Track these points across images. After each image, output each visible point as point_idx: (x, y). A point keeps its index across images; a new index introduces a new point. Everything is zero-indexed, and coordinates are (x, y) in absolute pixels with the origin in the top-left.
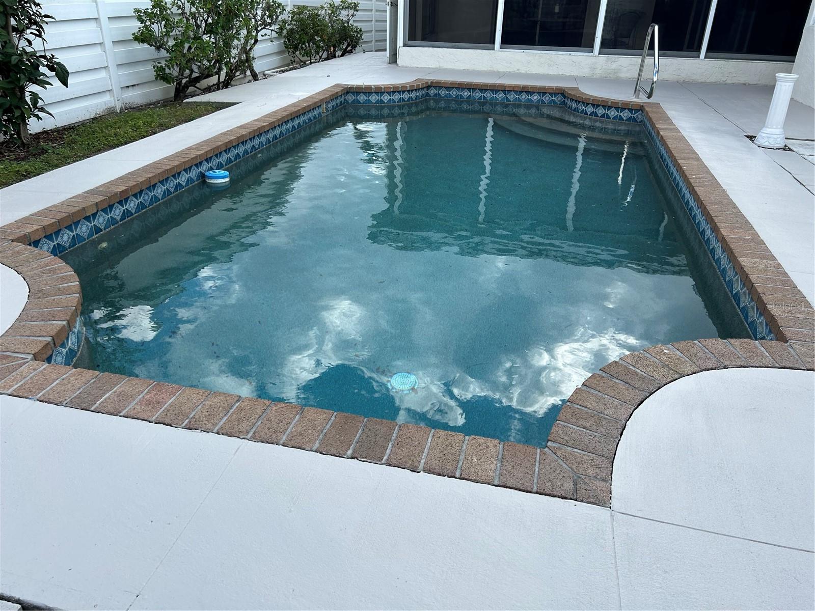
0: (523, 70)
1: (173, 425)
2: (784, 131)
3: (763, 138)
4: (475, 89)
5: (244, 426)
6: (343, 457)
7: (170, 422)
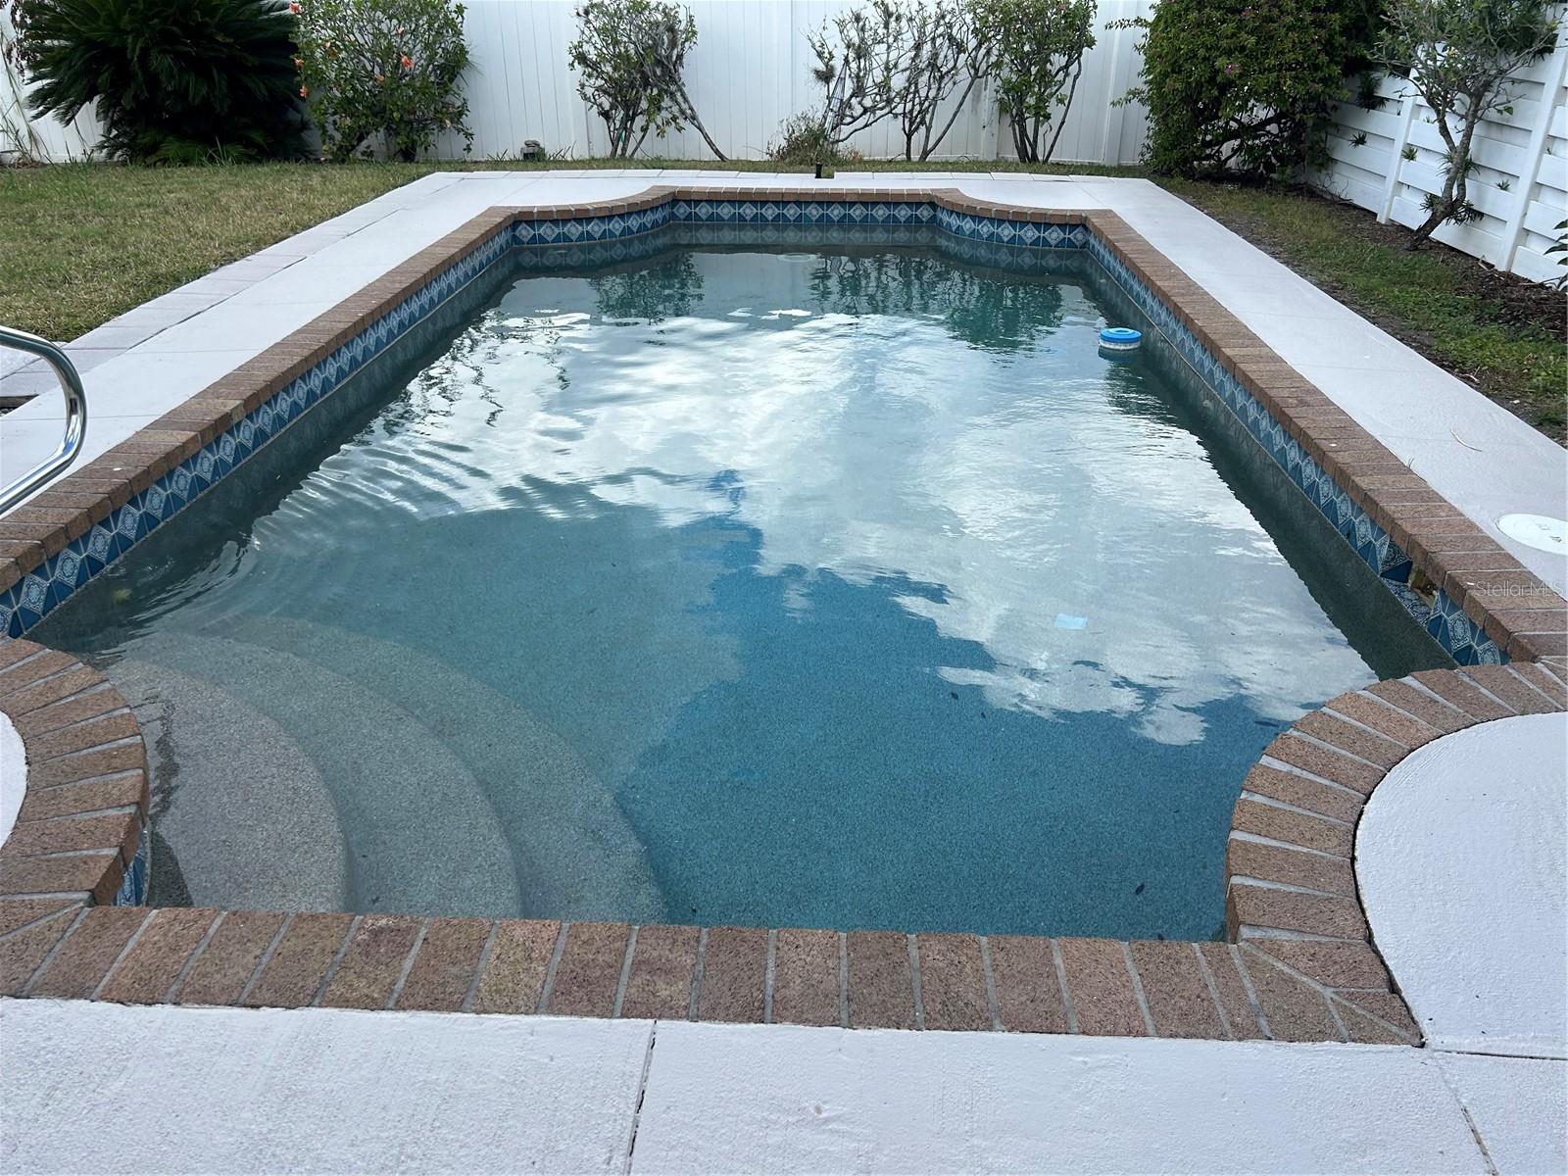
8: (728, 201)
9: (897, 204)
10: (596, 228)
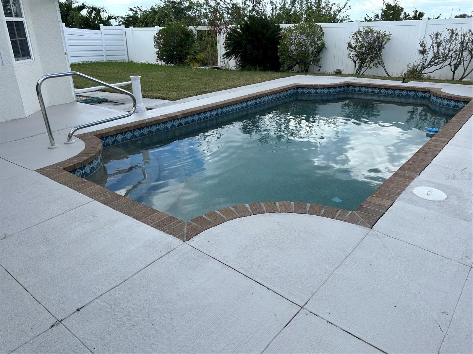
8: (364, 87)
9: (418, 91)
10: (319, 91)
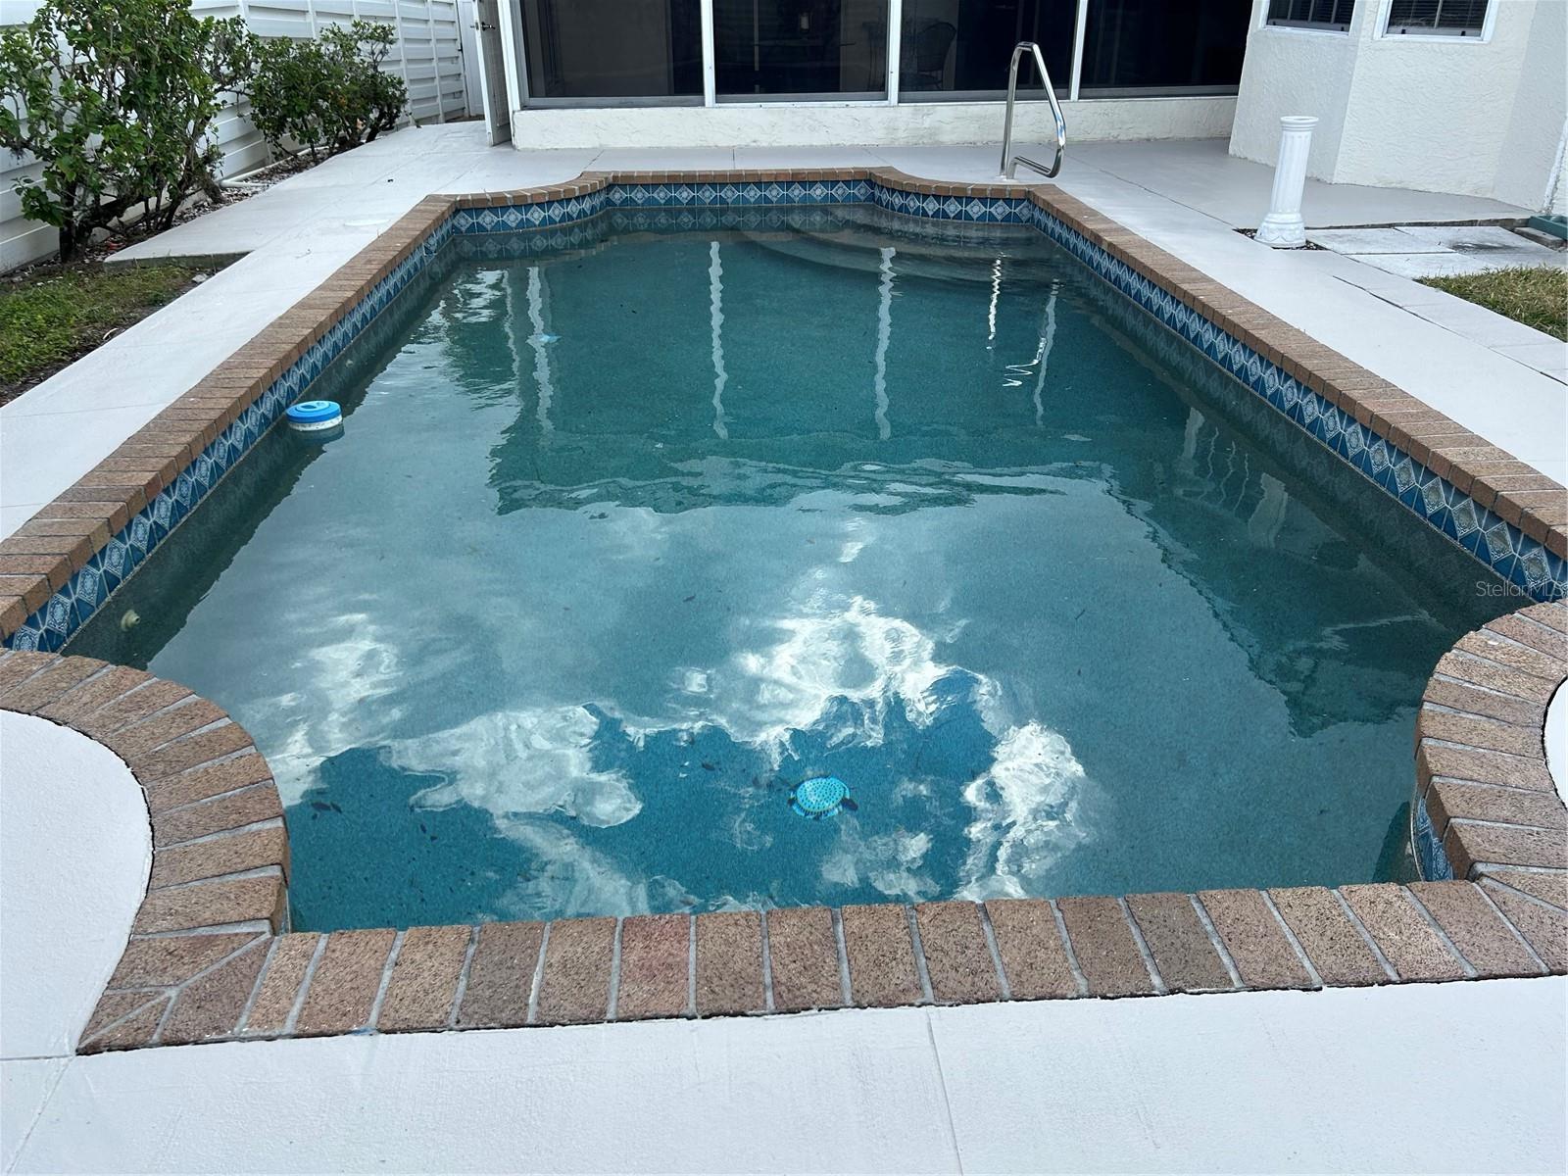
0: (764, 141)
1: (749, 1013)
2: (1302, 216)
3: (1271, 231)
4: (701, 185)
5: (899, 975)
6: (1155, 995)
7: (737, 1007)
